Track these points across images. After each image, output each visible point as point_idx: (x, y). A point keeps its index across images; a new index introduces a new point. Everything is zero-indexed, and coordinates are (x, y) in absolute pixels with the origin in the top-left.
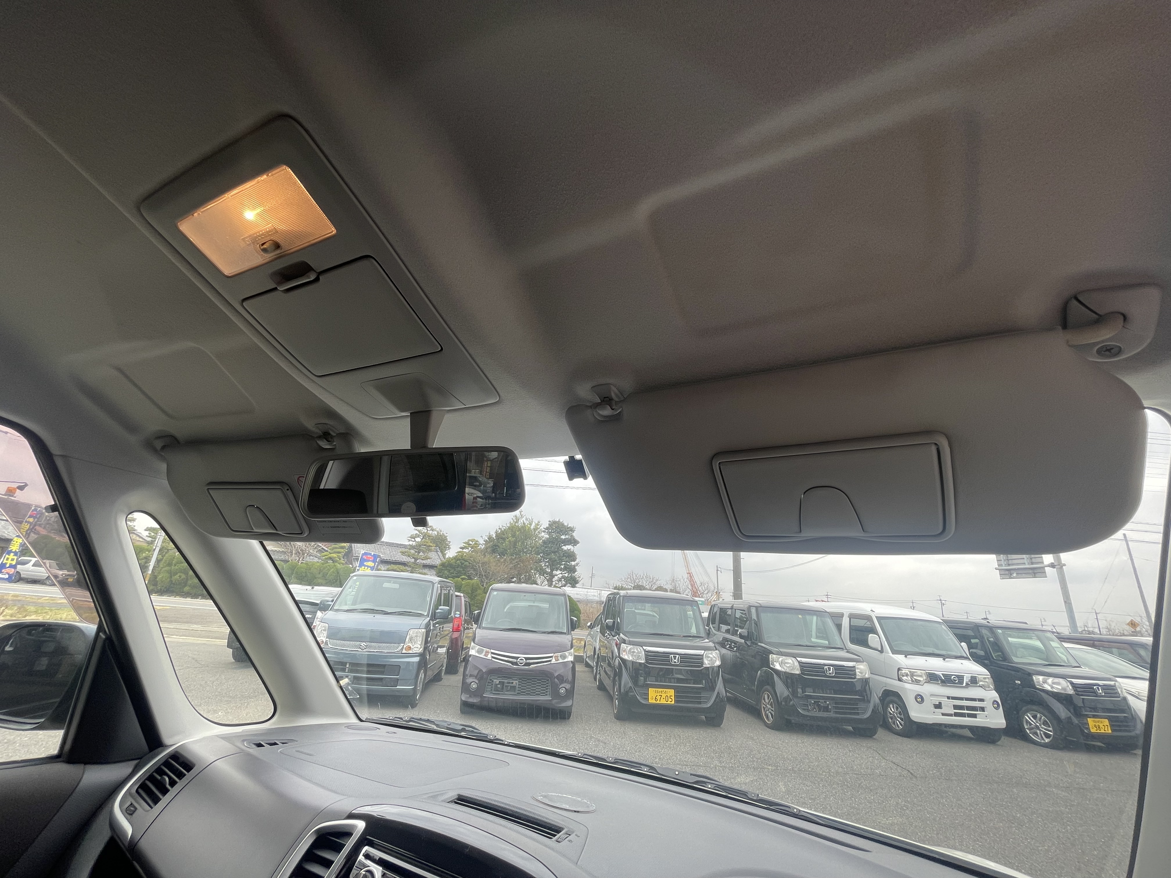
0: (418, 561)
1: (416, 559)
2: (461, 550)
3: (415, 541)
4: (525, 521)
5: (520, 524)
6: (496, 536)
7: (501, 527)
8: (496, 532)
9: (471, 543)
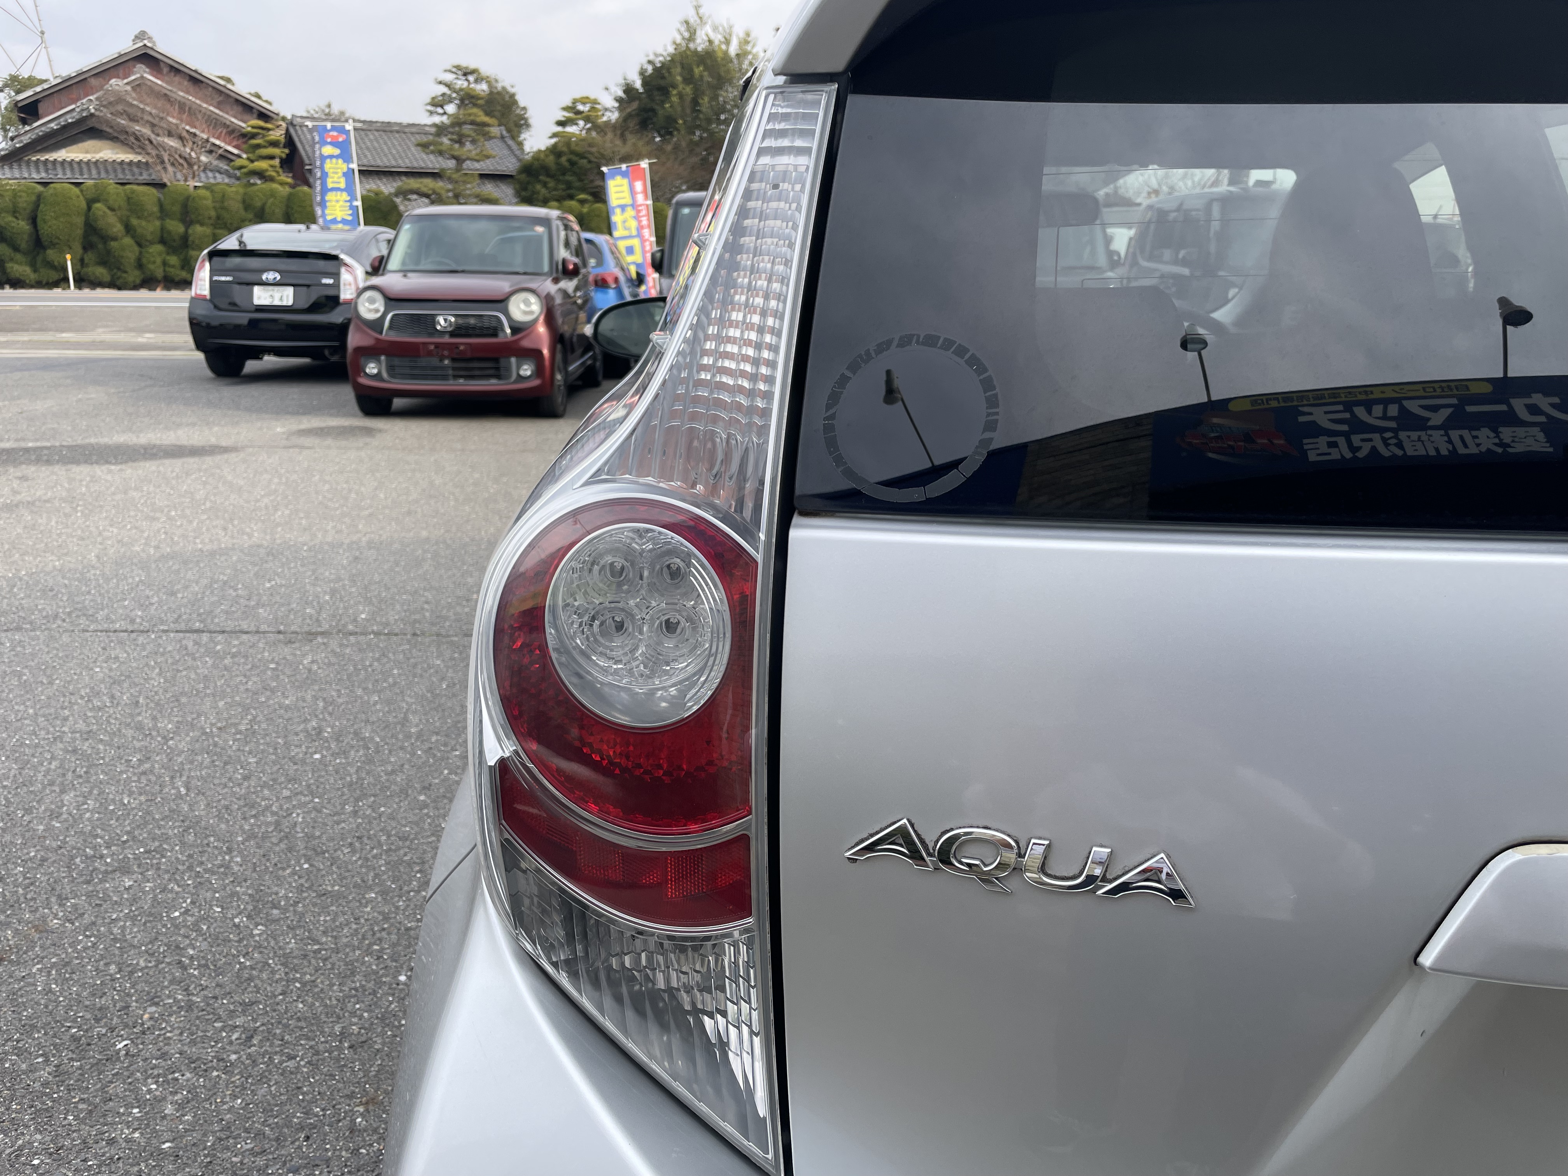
0: (465, 166)
1: (459, 160)
2: (560, 129)
3: (445, 113)
4: (712, 36)
5: (700, 44)
6: (645, 83)
7: (652, 57)
8: (642, 73)
9: (580, 107)
